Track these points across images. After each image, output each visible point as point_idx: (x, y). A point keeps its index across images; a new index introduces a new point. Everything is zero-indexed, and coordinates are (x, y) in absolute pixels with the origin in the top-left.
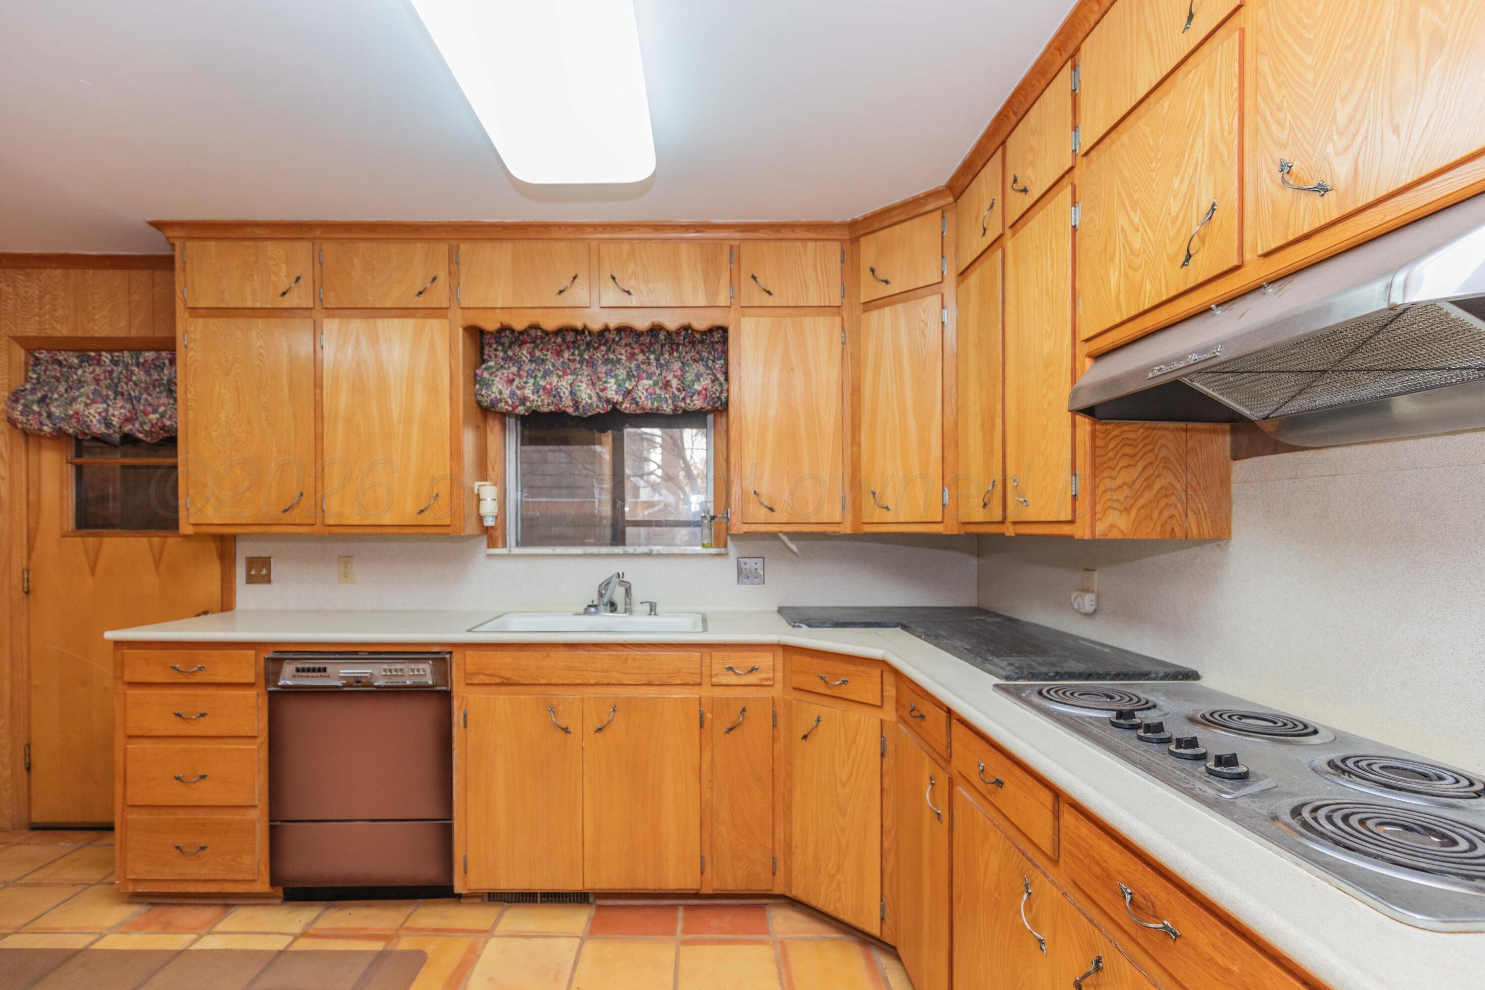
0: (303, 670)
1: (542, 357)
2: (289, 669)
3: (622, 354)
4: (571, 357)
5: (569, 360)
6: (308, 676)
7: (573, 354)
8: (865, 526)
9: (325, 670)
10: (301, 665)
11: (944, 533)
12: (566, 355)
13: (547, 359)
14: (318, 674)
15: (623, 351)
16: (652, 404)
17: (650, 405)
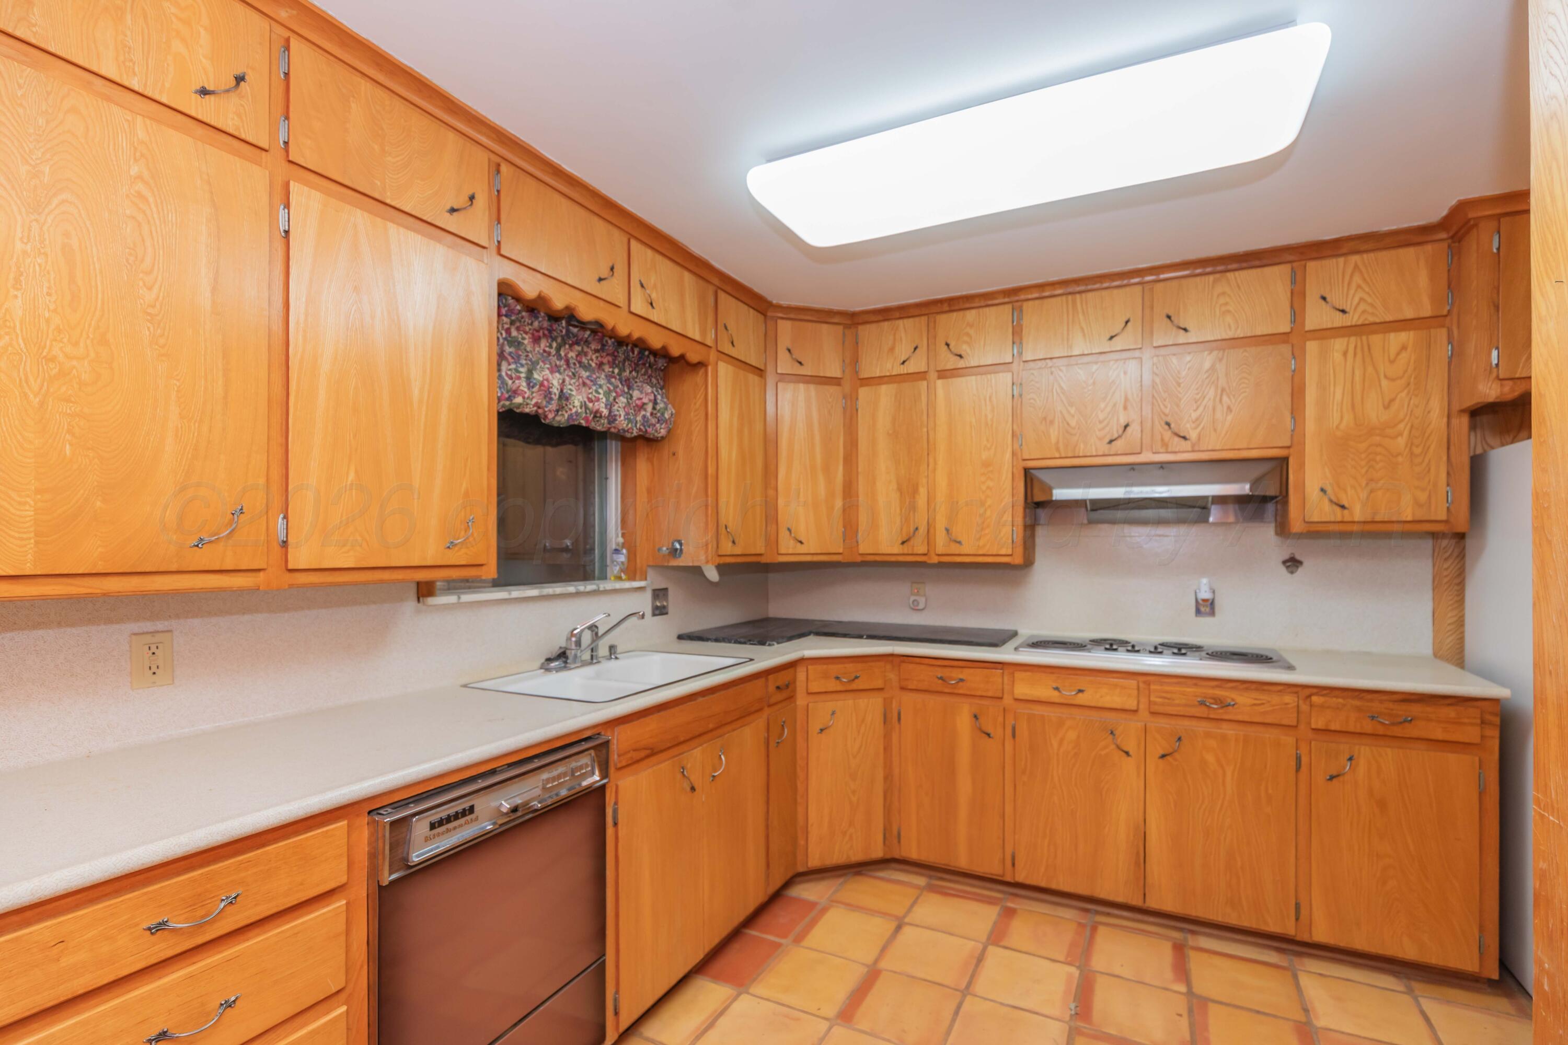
0: (441, 823)
1: (520, 339)
2: (420, 828)
3: (592, 360)
4: (547, 349)
5: (544, 351)
6: (448, 831)
7: (551, 347)
8: (780, 556)
9: (471, 809)
10: (436, 816)
11: (842, 561)
12: (544, 343)
13: (523, 343)
14: (462, 821)
15: (594, 357)
16: (627, 425)
17: (625, 425)
